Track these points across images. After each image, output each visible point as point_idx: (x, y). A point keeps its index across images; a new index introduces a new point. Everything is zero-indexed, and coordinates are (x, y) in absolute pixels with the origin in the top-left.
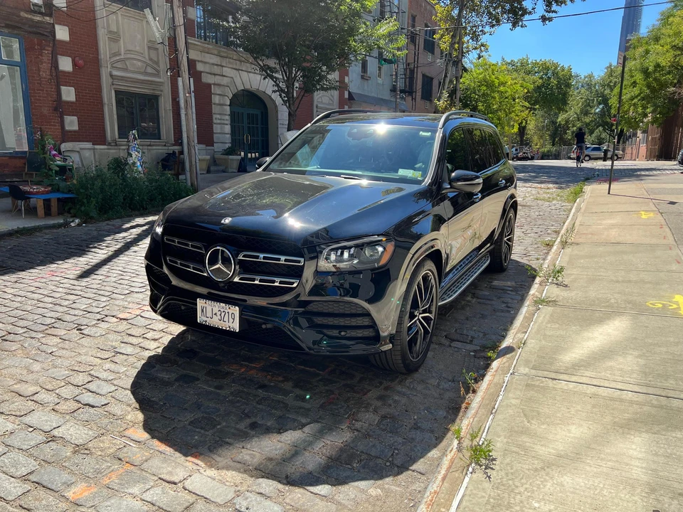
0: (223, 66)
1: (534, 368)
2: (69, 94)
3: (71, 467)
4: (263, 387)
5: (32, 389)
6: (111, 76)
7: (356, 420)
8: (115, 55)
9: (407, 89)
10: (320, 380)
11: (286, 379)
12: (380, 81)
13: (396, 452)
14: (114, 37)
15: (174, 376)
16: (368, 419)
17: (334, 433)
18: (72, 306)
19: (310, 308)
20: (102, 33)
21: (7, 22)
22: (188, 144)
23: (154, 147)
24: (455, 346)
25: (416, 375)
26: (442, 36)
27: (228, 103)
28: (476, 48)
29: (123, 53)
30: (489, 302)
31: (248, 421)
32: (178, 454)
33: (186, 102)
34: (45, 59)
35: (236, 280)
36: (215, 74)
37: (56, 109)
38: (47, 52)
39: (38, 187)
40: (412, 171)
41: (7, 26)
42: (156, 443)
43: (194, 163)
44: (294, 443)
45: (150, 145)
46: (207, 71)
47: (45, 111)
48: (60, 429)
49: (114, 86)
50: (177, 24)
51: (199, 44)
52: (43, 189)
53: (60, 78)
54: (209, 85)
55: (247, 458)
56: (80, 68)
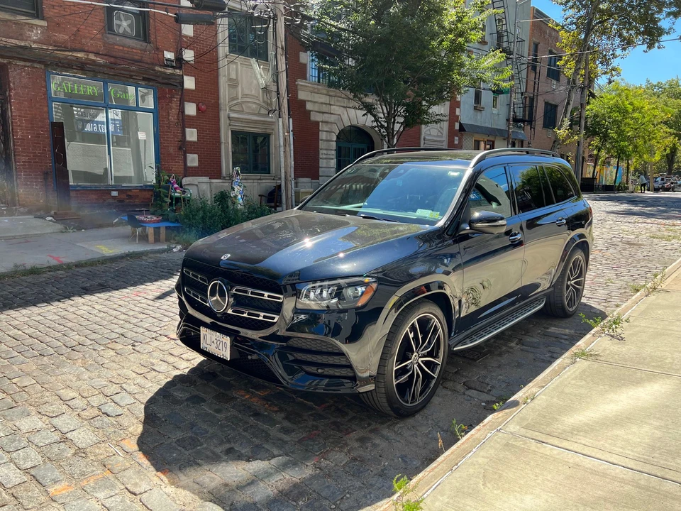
0: (331, 105)
1: (527, 427)
2: (192, 135)
3: (65, 468)
4: (256, 414)
5: (72, 394)
6: (229, 118)
7: (325, 459)
8: (233, 99)
9: (527, 118)
10: (311, 415)
11: (281, 410)
12: (495, 111)
13: (348, 496)
14: (233, 84)
15: (187, 395)
16: (338, 458)
17: (297, 469)
18: (138, 324)
19: (291, 343)
20: (223, 81)
21: (145, 76)
22: (285, 178)
23: (264, 181)
24: (470, 394)
25: (410, 421)
26: (567, 62)
27: (335, 139)
28: (605, 73)
29: (240, 98)
30: (532, 350)
31: (227, 446)
32: (152, 468)
33: (285, 140)
34: (174, 105)
35: (230, 311)
36: (323, 113)
37: (180, 148)
38: (176, 99)
39: (152, 216)
40: (430, 212)
41: (144, 79)
42: (140, 455)
43: (290, 196)
44: (255, 472)
45: (260, 179)
46: (316, 110)
47: (171, 150)
48: (74, 433)
49: (231, 127)
50: (280, 70)
51: (310, 85)
52: (155, 218)
53: (185, 121)
54: (317, 123)
55: (207, 480)
56: (202, 112)
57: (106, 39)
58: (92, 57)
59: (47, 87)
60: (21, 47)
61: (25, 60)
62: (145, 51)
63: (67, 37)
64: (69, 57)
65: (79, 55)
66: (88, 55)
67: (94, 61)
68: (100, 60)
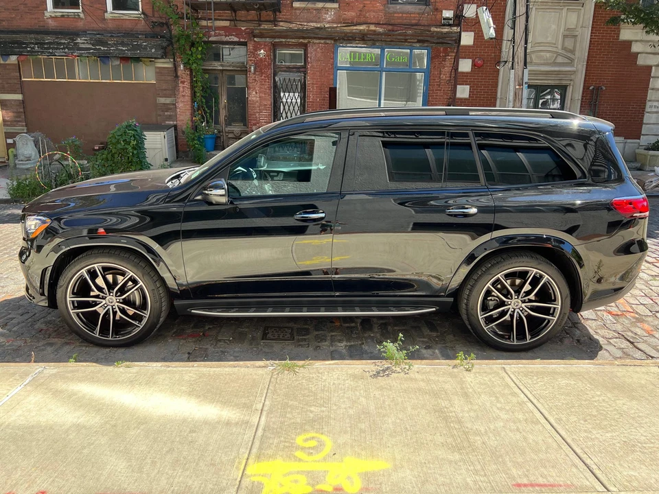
2: (463, 92)
21: (419, 38)
29: (529, 47)
34: (447, 63)
38: (450, 58)
41: (419, 41)
46: (649, 51)
50: (517, 14)
53: (457, 78)
54: (649, 68)
56: (479, 67)
57: (387, 9)
58: (372, 28)
59: (334, 58)
60: (317, 28)
61: (320, 38)
62: (423, 14)
63: (353, 14)
64: (354, 31)
65: (361, 28)
66: (369, 27)
67: (375, 31)
68: (380, 30)
